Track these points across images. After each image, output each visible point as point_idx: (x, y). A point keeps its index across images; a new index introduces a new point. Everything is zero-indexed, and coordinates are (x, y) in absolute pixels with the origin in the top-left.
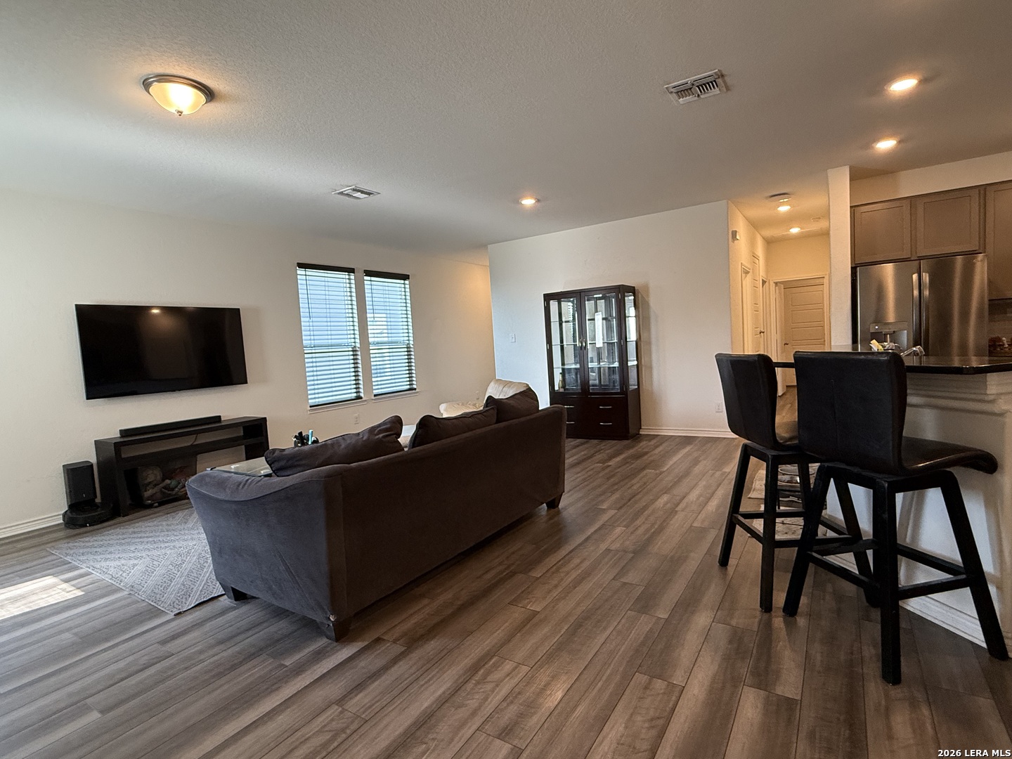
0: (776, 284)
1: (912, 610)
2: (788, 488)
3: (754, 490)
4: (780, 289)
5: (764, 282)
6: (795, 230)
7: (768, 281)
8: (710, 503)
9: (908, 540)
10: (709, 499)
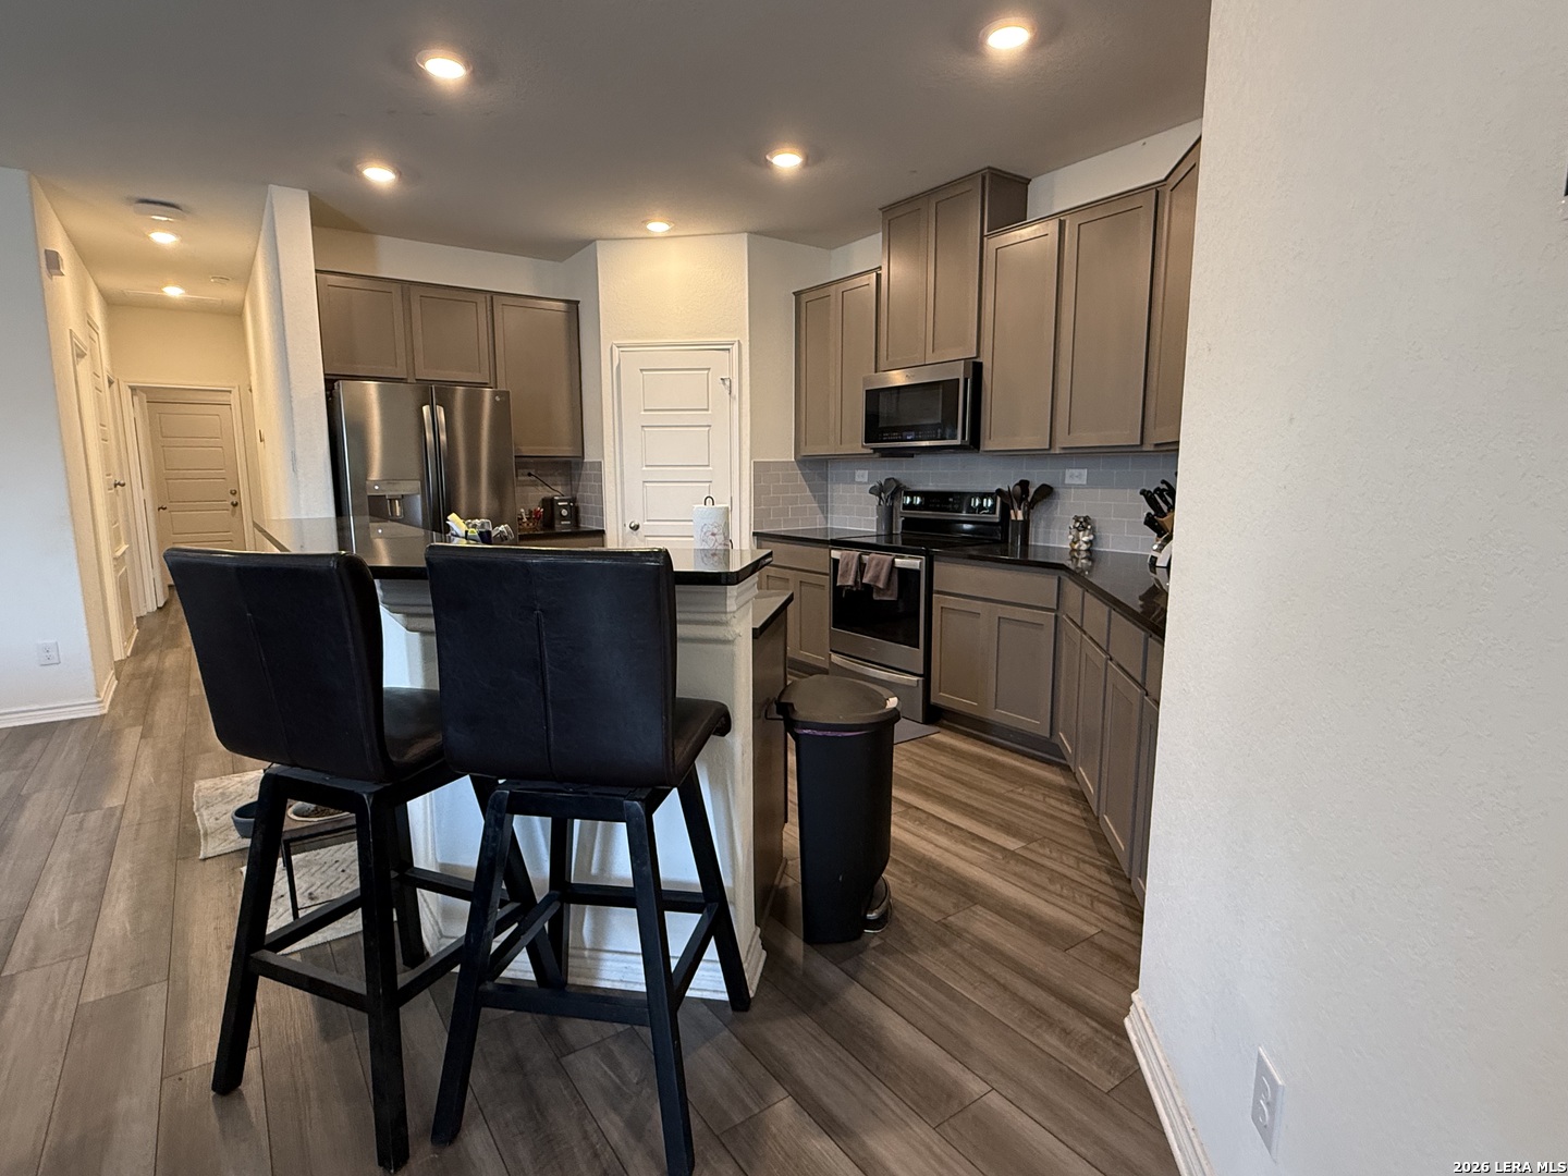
0: (133, 389)
1: (608, 985)
2: (329, 828)
3: (206, 834)
4: (141, 402)
5: (110, 383)
6: (174, 292)
7: (116, 381)
8: (106, 911)
9: (594, 870)
10: (99, 897)
